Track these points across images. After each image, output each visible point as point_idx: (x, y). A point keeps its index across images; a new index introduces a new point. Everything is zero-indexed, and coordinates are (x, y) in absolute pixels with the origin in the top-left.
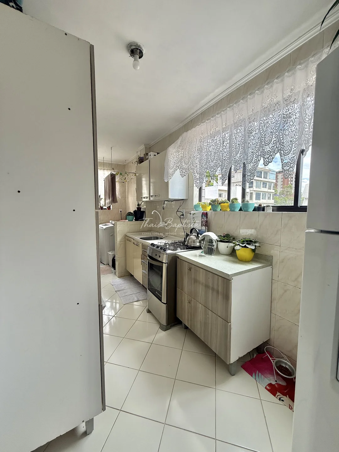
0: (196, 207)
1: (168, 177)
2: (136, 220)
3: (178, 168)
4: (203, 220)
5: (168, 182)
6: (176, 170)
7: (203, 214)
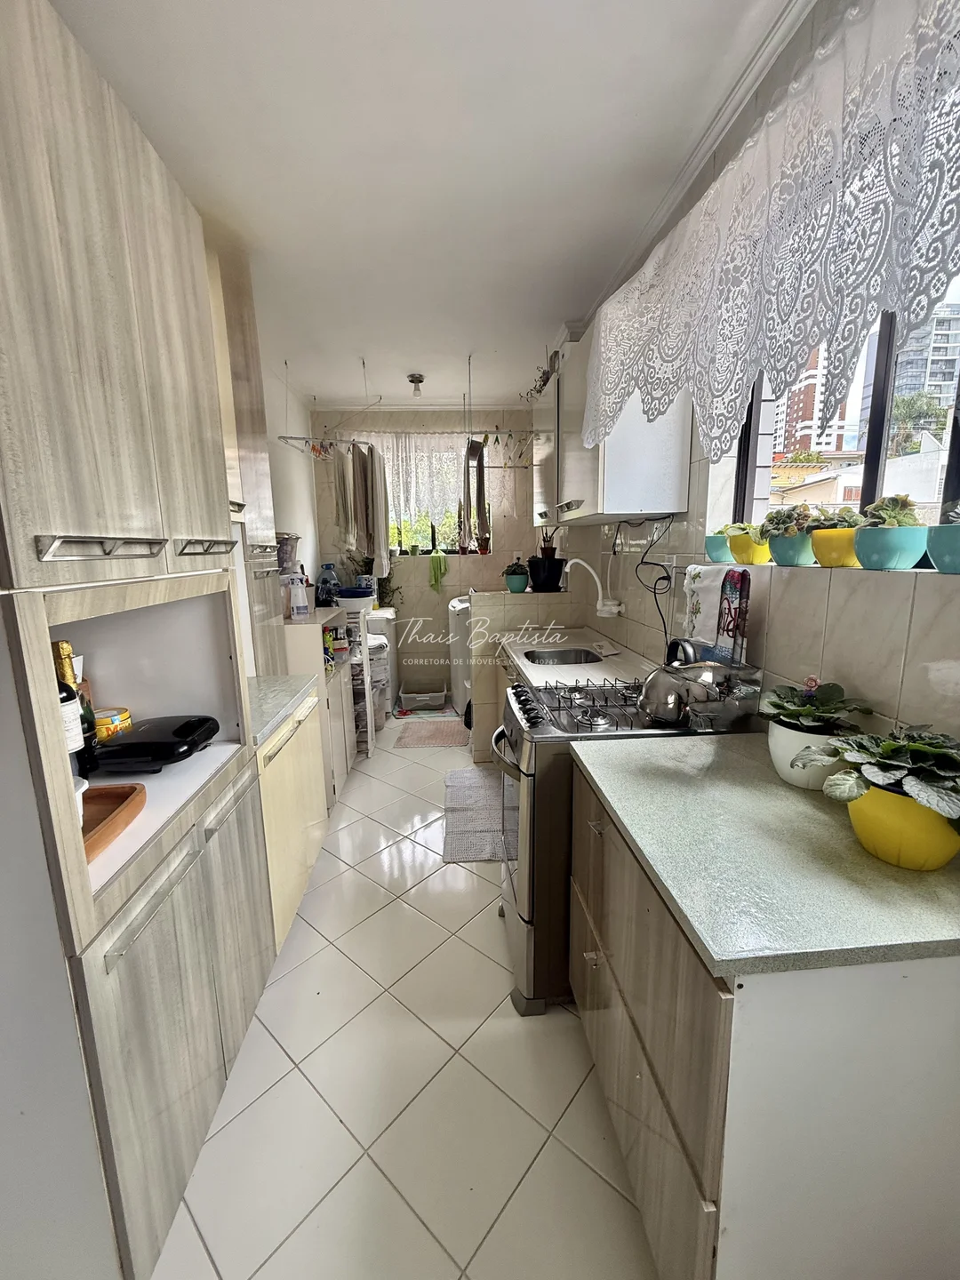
0: (714, 543)
1: (595, 429)
2: (536, 589)
3: (637, 384)
4: (725, 604)
5: (597, 447)
6: (629, 394)
7: (729, 576)
